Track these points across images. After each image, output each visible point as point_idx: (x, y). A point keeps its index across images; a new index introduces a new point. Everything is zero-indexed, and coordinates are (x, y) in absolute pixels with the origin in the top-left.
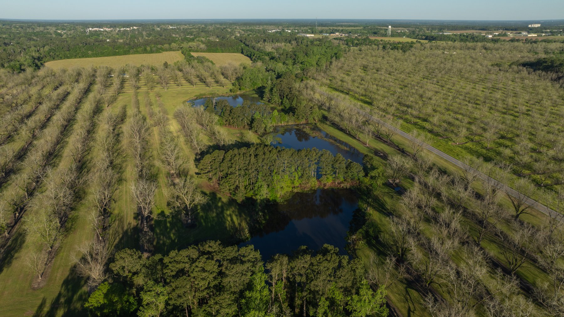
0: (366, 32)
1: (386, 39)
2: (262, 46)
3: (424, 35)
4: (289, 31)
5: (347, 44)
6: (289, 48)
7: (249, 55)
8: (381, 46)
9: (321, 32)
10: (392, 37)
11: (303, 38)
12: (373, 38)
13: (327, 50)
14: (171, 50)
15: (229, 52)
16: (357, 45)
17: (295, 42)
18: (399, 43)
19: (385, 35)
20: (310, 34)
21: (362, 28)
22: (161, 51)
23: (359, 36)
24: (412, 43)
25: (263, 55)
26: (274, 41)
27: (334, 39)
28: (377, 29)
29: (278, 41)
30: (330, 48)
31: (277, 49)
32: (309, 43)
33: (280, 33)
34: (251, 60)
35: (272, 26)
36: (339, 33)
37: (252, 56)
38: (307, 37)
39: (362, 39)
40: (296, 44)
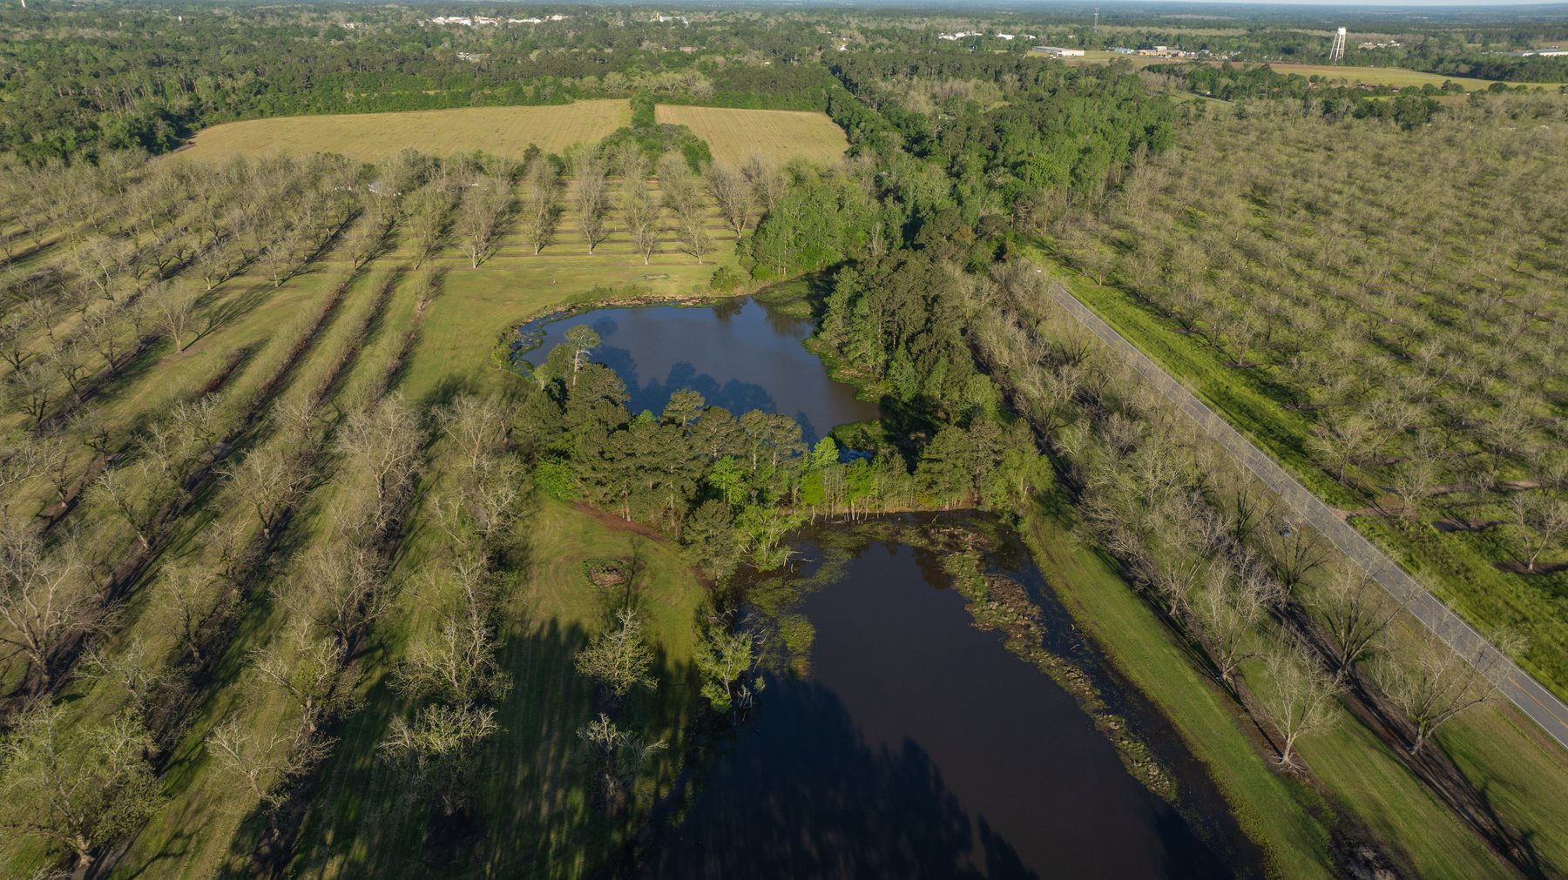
0: (1258, 45)
1: (1330, 73)
2: (898, 89)
3: (1464, 61)
4: (1009, 37)
5: (1193, 89)
6: (989, 98)
7: (846, 122)
8: (1316, 102)
9: (1110, 43)
10: (1347, 64)
11: (1044, 65)
12: (1282, 69)
13: (1118, 114)
14: (602, 94)
15: (788, 106)
16: (1227, 94)
17: (1016, 77)
18: (1380, 90)
19: (1323, 59)
20: (1071, 46)
21: (1242, 31)
22: (567, 97)
23: (1236, 59)
24: (1428, 90)
25: (884, 128)
26: (945, 69)
27: (1150, 68)
28: (1294, 36)
29: (958, 72)
30: (1133, 104)
31: (948, 102)
32: (1062, 81)
33: (978, 41)
34: (849, 141)
35: (960, 20)
36: (1169, 46)
37: (852, 127)
38: (1059, 62)
39: (1248, 74)
40: (1018, 84)
